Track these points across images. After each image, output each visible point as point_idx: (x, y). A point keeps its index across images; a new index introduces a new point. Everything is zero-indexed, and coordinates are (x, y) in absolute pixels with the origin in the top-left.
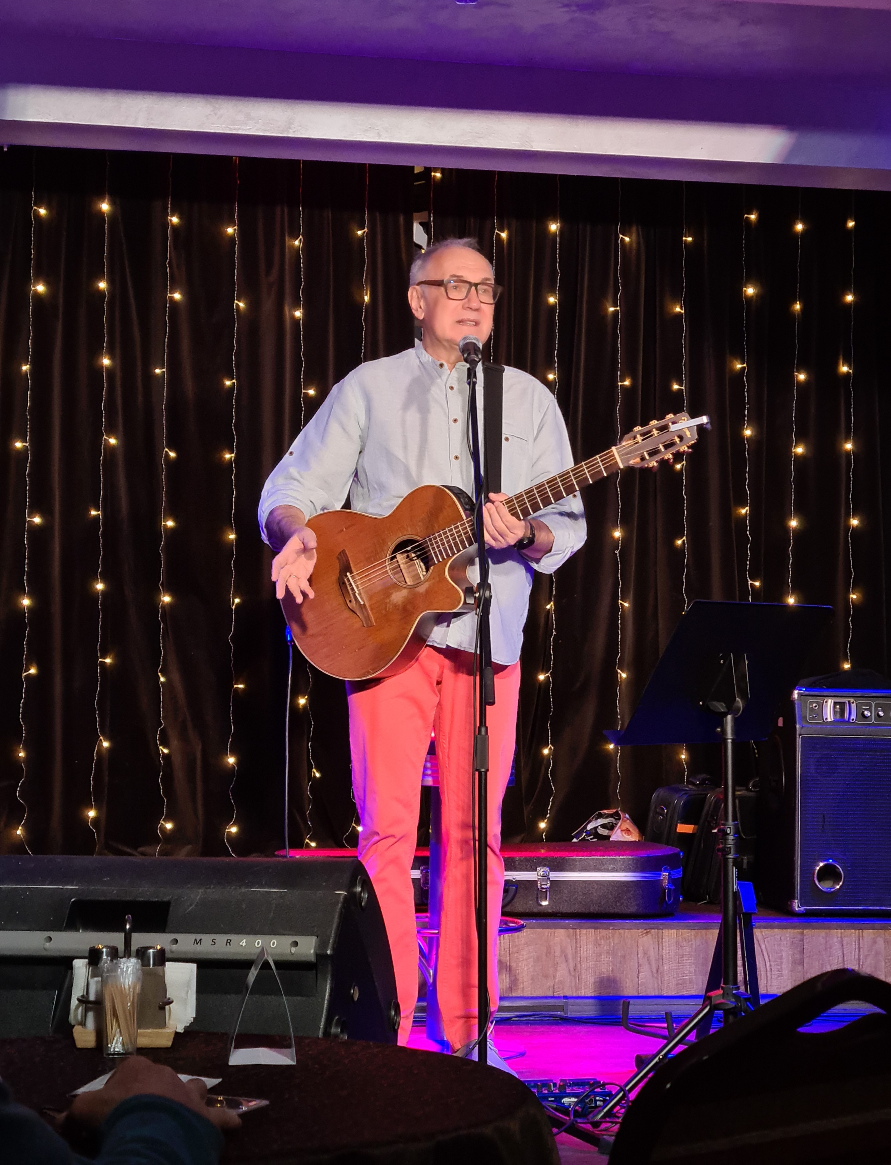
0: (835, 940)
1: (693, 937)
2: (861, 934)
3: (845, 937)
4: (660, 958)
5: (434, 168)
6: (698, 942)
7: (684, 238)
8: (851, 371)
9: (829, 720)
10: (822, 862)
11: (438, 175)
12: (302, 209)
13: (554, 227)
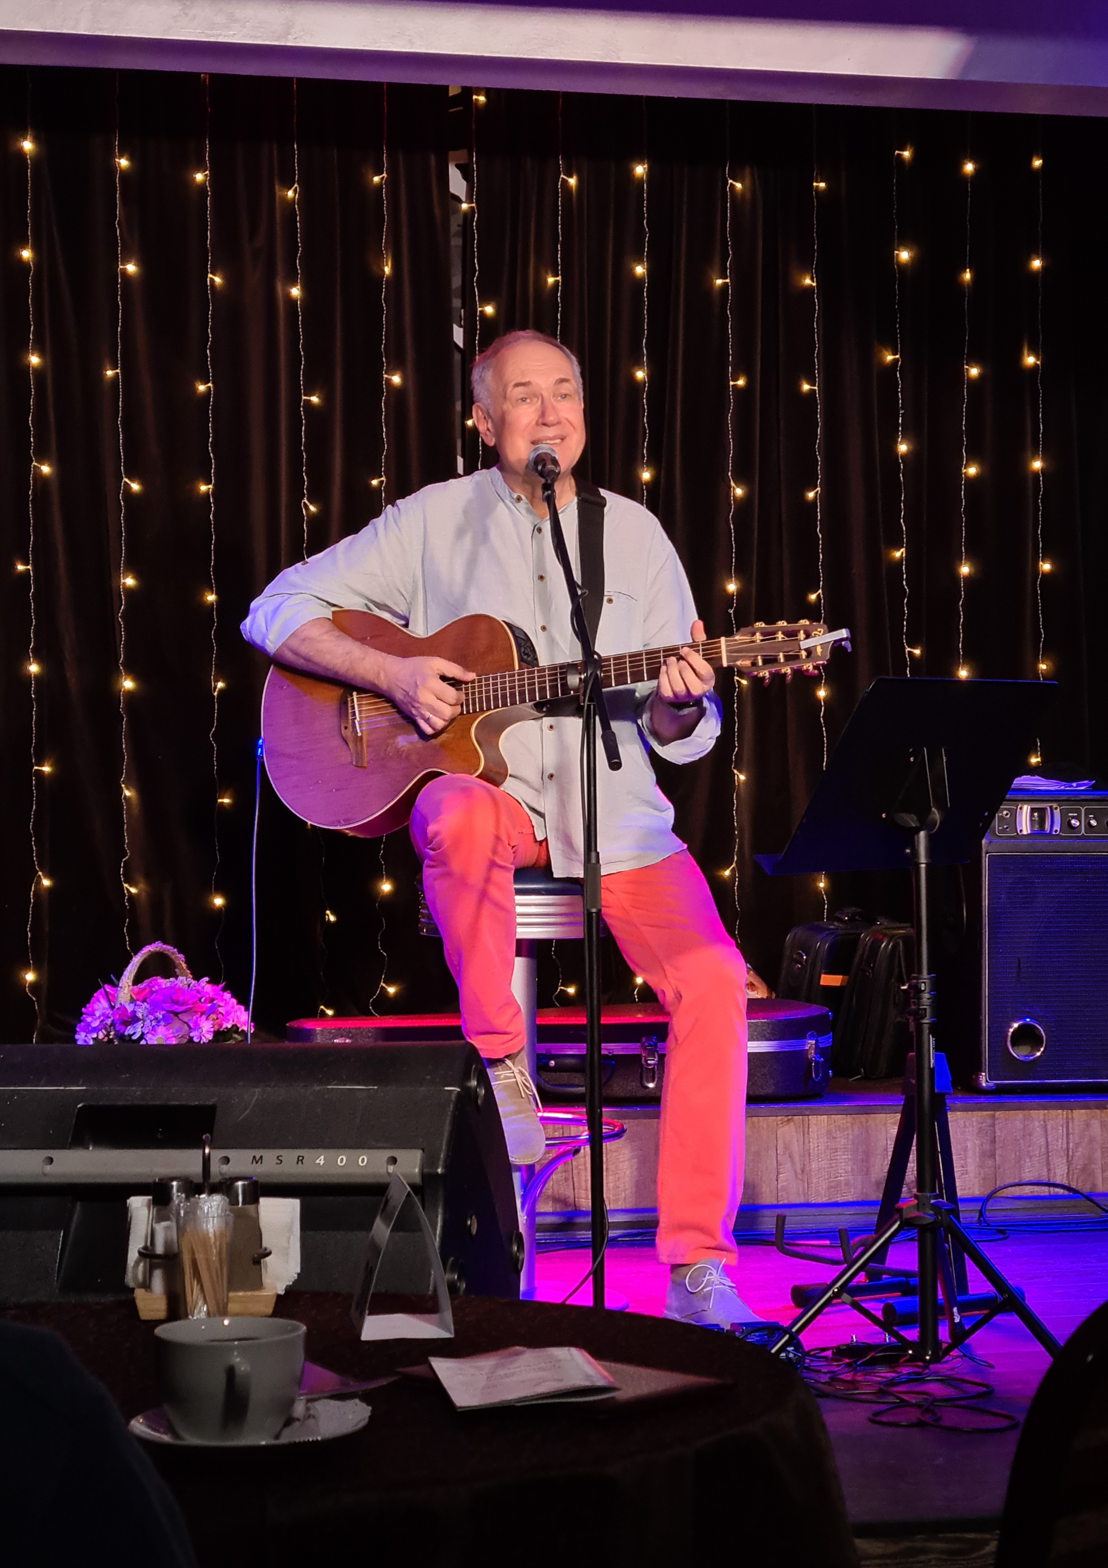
0: (1037, 1124)
1: (849, 1125)
2: (1070, 1117)
3: (1049, 1120)
4: (806, 1154)
5: (476, 88)
6: (856, 1131)
7: (815, 184)
8: (1038, 362)
9: (1025, 832)
10: (1016, 1022)
11: (482, 99)
12: (297, 147)
13: (640, 170)
